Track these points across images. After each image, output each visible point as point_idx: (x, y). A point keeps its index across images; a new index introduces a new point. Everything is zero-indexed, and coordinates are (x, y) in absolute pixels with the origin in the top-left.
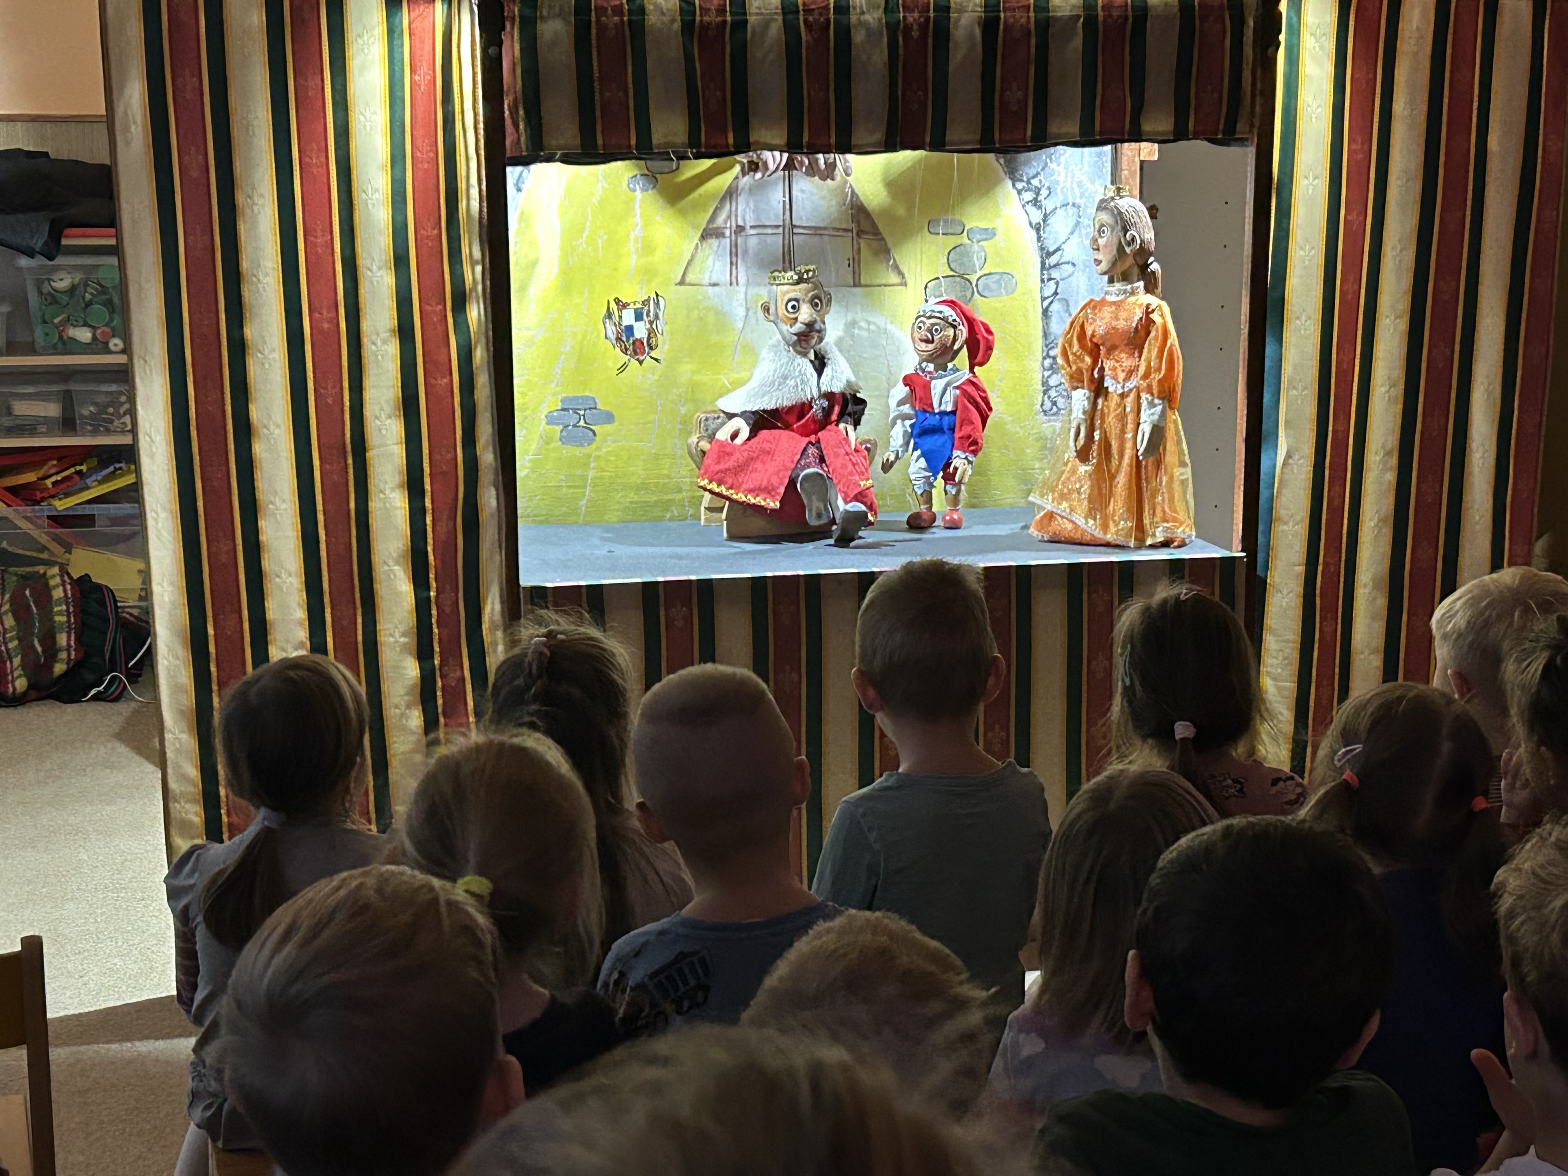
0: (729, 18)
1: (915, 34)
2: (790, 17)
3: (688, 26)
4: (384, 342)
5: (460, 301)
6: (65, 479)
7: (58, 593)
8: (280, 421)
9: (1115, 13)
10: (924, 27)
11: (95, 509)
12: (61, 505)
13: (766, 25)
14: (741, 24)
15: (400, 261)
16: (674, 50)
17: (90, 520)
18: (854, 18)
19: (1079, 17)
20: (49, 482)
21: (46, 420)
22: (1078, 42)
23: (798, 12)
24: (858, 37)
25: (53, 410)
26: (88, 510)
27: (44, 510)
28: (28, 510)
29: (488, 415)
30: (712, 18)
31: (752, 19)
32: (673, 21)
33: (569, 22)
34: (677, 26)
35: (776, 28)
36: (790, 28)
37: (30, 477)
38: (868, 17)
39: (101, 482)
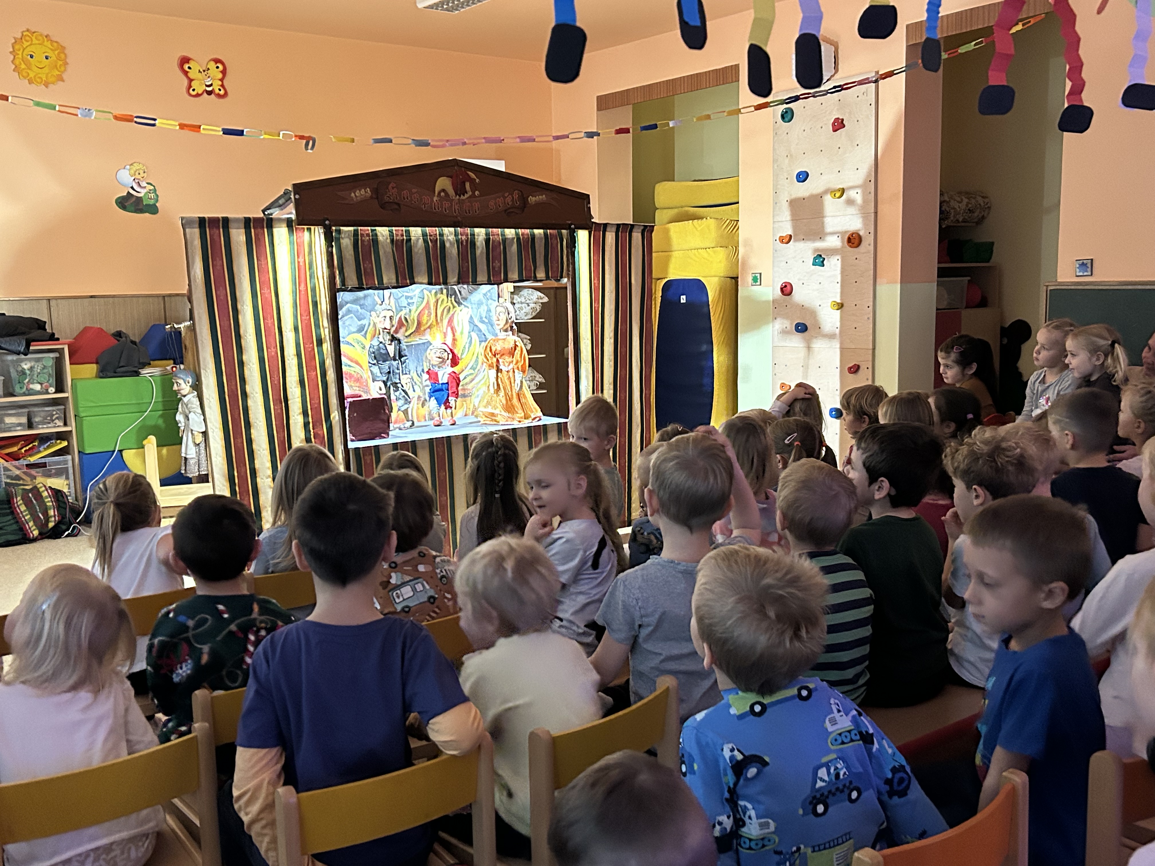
0: (405, 238)
1: (464, 243)
2: (425, 237)
3: (392, 241)
4: (292, 359)
5: (320, 342)
6: (30, 449)
7: (45, 494)
8: (258, 391)
9: (526, 237)
10: (467, 241)
11: (47, 460)
12: (33, 459)
13: (418, 240)
14: (409, 240)
15: (296, 329)
16: (389, 249)
17: (44, 465)
18: (445, 238)
19: (513, 238)
20: (23, 451)
21: (20, 425)
22: (515, 246)
23: (427, 236)
24: (447, 245)
25: (24, 420)
26: (43, 460)
27: (23, 462)
28: (16, 463)
29: (334, 385)
30: (399, 238)
31: (413, 238)
32: (387, 238)
33: (350, 239)
34: (389, 241)
35: (421, 241)
36: (425, 241)
37: (15, 449)
38: (449, 238)
39: (45, 449)
